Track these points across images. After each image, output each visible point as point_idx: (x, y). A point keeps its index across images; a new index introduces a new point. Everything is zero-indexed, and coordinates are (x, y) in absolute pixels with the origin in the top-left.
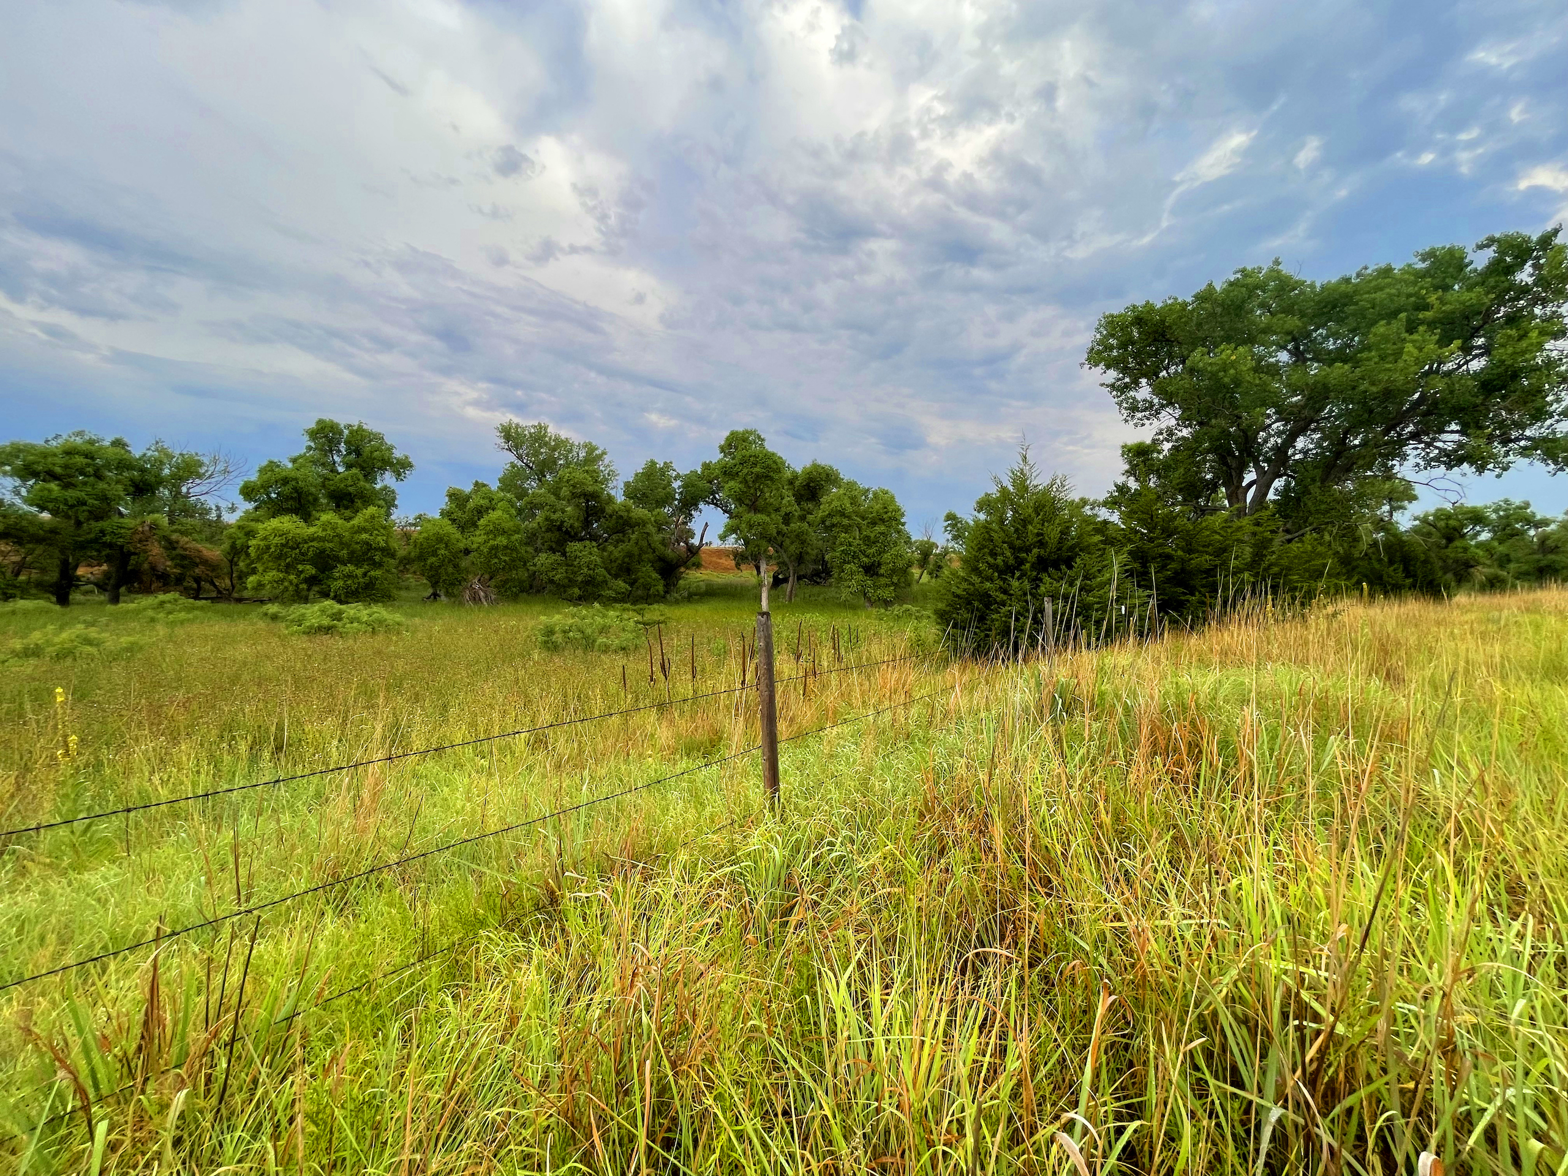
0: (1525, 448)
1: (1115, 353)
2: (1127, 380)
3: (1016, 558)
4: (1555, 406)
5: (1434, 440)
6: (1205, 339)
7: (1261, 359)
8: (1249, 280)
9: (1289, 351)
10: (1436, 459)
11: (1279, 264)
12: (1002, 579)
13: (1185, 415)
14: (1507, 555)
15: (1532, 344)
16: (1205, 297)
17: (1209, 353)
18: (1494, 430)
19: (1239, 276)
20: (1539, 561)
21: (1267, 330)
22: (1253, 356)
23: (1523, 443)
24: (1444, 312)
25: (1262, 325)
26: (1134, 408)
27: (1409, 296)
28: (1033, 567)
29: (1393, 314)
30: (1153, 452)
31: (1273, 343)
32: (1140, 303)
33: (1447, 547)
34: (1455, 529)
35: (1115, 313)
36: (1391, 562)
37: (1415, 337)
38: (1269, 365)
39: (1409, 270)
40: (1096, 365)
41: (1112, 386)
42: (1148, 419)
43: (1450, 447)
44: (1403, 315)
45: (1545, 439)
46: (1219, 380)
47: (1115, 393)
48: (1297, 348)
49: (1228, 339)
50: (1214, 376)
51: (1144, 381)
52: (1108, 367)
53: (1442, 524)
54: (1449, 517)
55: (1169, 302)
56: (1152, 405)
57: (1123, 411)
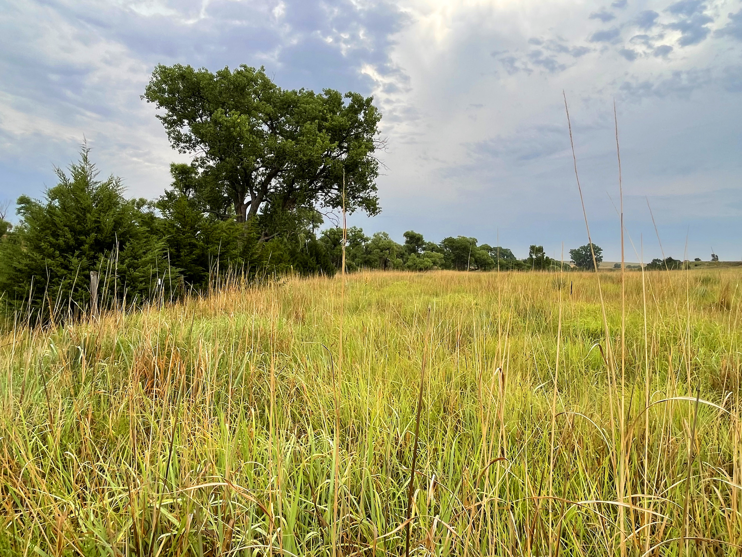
0: (360, 202)
1: (166, 95)
2: (175, 117)
3: (77, 240)
4: (370, 184)
5: (329, 192)
6: (223, 104)
7: (254, 126)
8: (247, 74)
9: (268, 125)
10: (328, 202)
11: (264, 70)
12: (63, 256)
13: (211, 151)
14: (356, 254)
15: (362, 151)
16: (224, 75)
17: (226, 113)
18: (350, 191)
19: (243, 69)
20: (365, 258)
21: (257, 109)
22: (249, 123)
23: (359, 199)
24: (332, 125)
25: (255, 105)
26: (178, 139)
27: (320, 111)
28: (91, 247)
29: (313, 119)
30: (192, 173)
31: (260, 118)
32: (184, 65)
33: (334, 249)
34: (337, 240)
35: (168, 66)
36: (311, 255)
37: (321, 134)
38: (258, 131)
39: (320, 97)
40: (153, 101)
41: (165, 119)
42: (188, 149)
43: (334, 196)
44: (317, 121)
45: (366, 198)
46: (230, 133)
47: (166, 125)
48: (272, 124)
49: (237, 108)
50: (228, 128)
51: (186, 121)
52: (161, 104)
53: (332, 236)
54: (335, 233)
55: (203, 71)
56: (191, 140)
57: (171, 139)
